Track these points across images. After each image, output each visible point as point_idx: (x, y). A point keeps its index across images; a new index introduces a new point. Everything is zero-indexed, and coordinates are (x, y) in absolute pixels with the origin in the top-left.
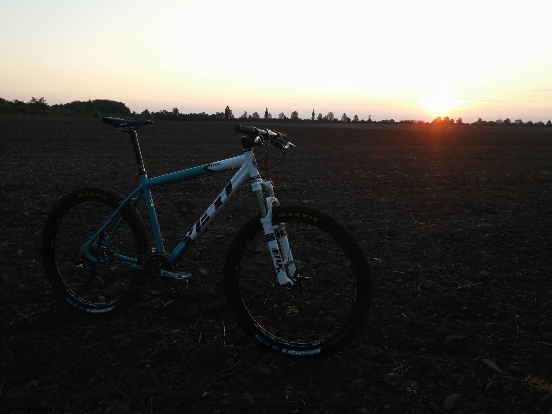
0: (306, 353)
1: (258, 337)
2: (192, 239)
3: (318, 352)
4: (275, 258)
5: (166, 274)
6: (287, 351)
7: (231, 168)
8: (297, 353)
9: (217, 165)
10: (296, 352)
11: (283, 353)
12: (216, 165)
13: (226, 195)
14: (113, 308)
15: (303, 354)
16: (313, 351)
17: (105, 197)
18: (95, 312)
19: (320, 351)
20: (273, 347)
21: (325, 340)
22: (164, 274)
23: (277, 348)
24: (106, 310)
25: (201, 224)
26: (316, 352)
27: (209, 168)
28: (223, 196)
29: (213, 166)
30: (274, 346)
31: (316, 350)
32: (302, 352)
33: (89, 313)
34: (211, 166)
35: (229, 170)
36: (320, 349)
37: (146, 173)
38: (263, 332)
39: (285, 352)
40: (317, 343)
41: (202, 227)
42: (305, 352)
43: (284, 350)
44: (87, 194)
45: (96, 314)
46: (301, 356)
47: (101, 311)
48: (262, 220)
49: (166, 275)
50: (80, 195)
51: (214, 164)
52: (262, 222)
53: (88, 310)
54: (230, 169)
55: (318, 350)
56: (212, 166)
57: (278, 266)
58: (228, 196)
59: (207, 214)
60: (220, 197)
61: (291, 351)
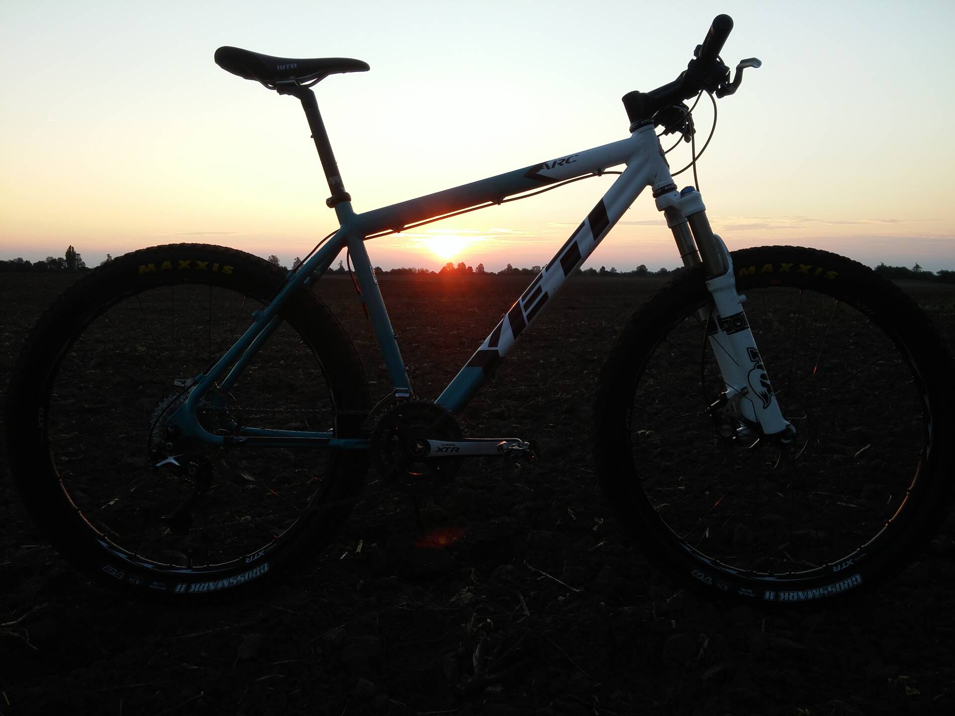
0: (826, 592)
1: (697, 573)
2: (501, 354)
3: (855, 583)
4: (756, 370)
5: (447, 448)
6: (777, 596)
10: (800, 594)
13: (591, 236)
14: (266, 567)
15: (817, 595)
16: (842, 583)
17: (228, 269)
18: (205, 589)
19: (859, 580)
20: (739, 592)
21: (865, 554)
22: (440, 450)
23: (749, 593)
24: (241, 578)
25: (525, 314)
26: (851, 585)
27: (542, 172)
28: (584, 239)
29: (553, 166)
30: (742, 589)
31: (850, 580)
32: (814, 591)
33: (186, 594)
34: (548, 168)
38: (707, 562)
39: (772, 597)
40: (846, 564)
41: (528, 322)
42: (821, 590)
43: (768, 594)
44: (167, 265)
45: (209, 593)
46: (814, 601)
47: (224, 583)
48: (714, 284)
49: (446, 451)
50: (142, 268)
52: (710, 289)
53: (180, 588)
55: (854, 579)
56: (551, 167)
57: (765, 389)
59: (539, 290)
60: (576, 242)
61: (787, 594)
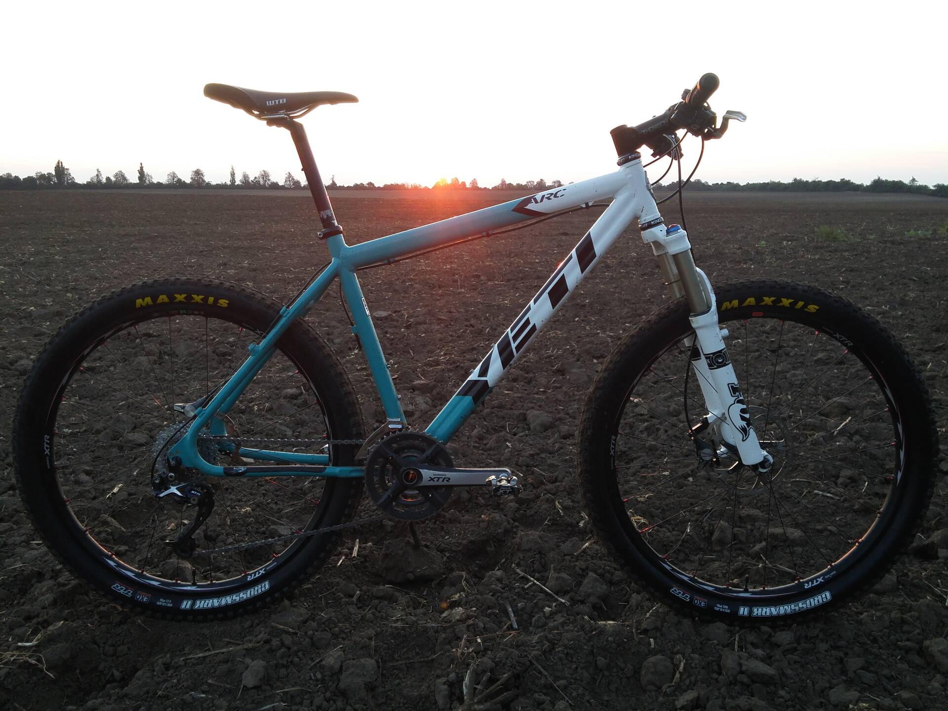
0: (797, 608)
1: (676, 591)
2: (490, 384)
3: (825, 600)
4: (736, 404)
5: (439, 478)
7: (587, 204)
8: (774, 611)
9: (552, 197)
11: (743, 618)
12: (549, 198)
13: (578, 269)
15: (789, 611)
16: (812, 600)
17: (223, 303)
20: (715, 608)
21: (835, 572)
22: (432, 479)
23: (726, 609)
25: (514, 345)
26: (821, 601)
27: (531, 206)
28: (572, 273)
29: (542, 201)
30: (718, 605)
31: (820, 597)
32: (786, 607)
33: (192, 611)
34: (536, 202)
35: (582, 208)
36: (828, 594)
37: (341, 232)
38: (686, 579)
40: (817, 581)
41: (517, 353)
44: (163, 298)
46: (786, 617)
47: (228, 600)
48: (697, 322)
50: (139, 302)
51: (543, 196)
52: (694, 325)
54: (584, 206)
55: (824, 596)
56: (539, 200)
57: (744, 423)
58: (584, 273)
59: (527, 322)
60: (563, 275)
